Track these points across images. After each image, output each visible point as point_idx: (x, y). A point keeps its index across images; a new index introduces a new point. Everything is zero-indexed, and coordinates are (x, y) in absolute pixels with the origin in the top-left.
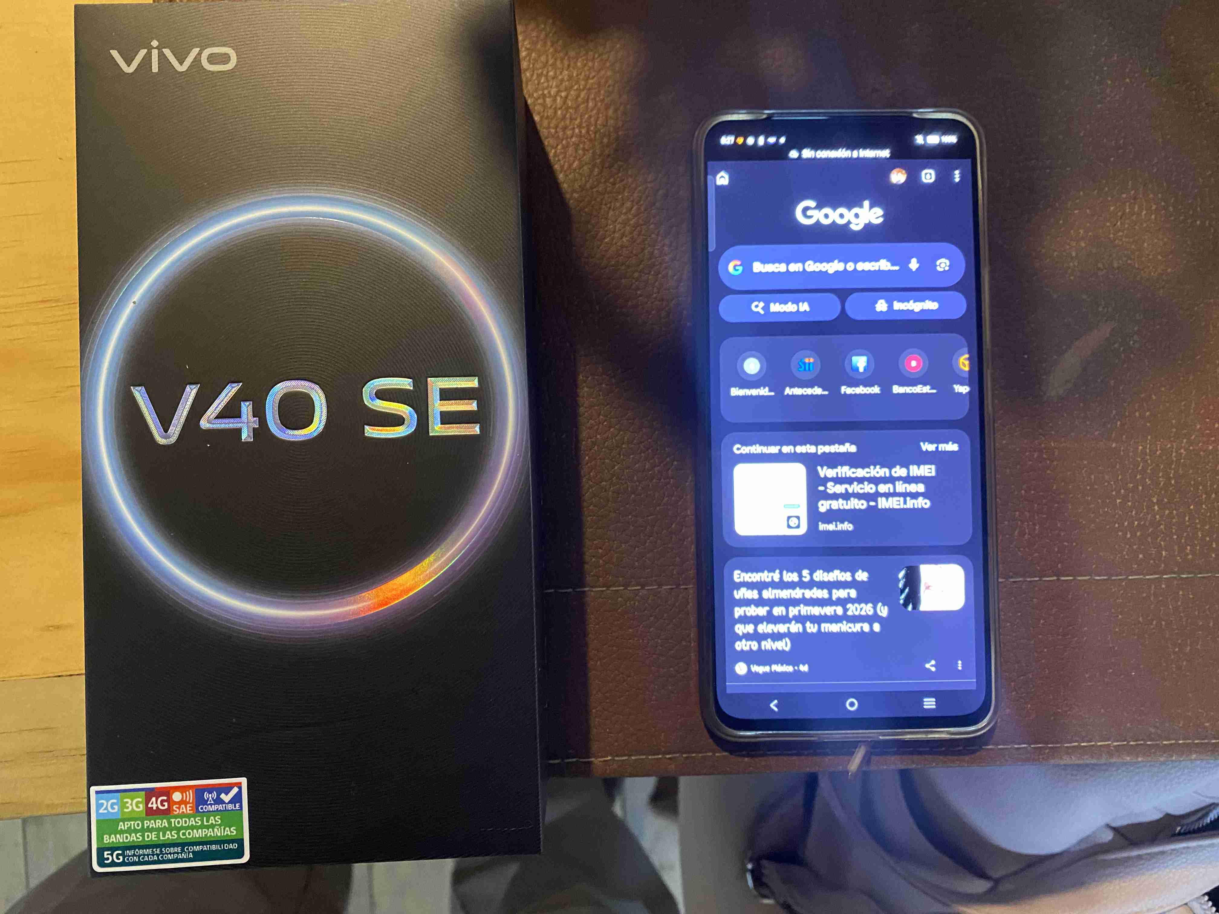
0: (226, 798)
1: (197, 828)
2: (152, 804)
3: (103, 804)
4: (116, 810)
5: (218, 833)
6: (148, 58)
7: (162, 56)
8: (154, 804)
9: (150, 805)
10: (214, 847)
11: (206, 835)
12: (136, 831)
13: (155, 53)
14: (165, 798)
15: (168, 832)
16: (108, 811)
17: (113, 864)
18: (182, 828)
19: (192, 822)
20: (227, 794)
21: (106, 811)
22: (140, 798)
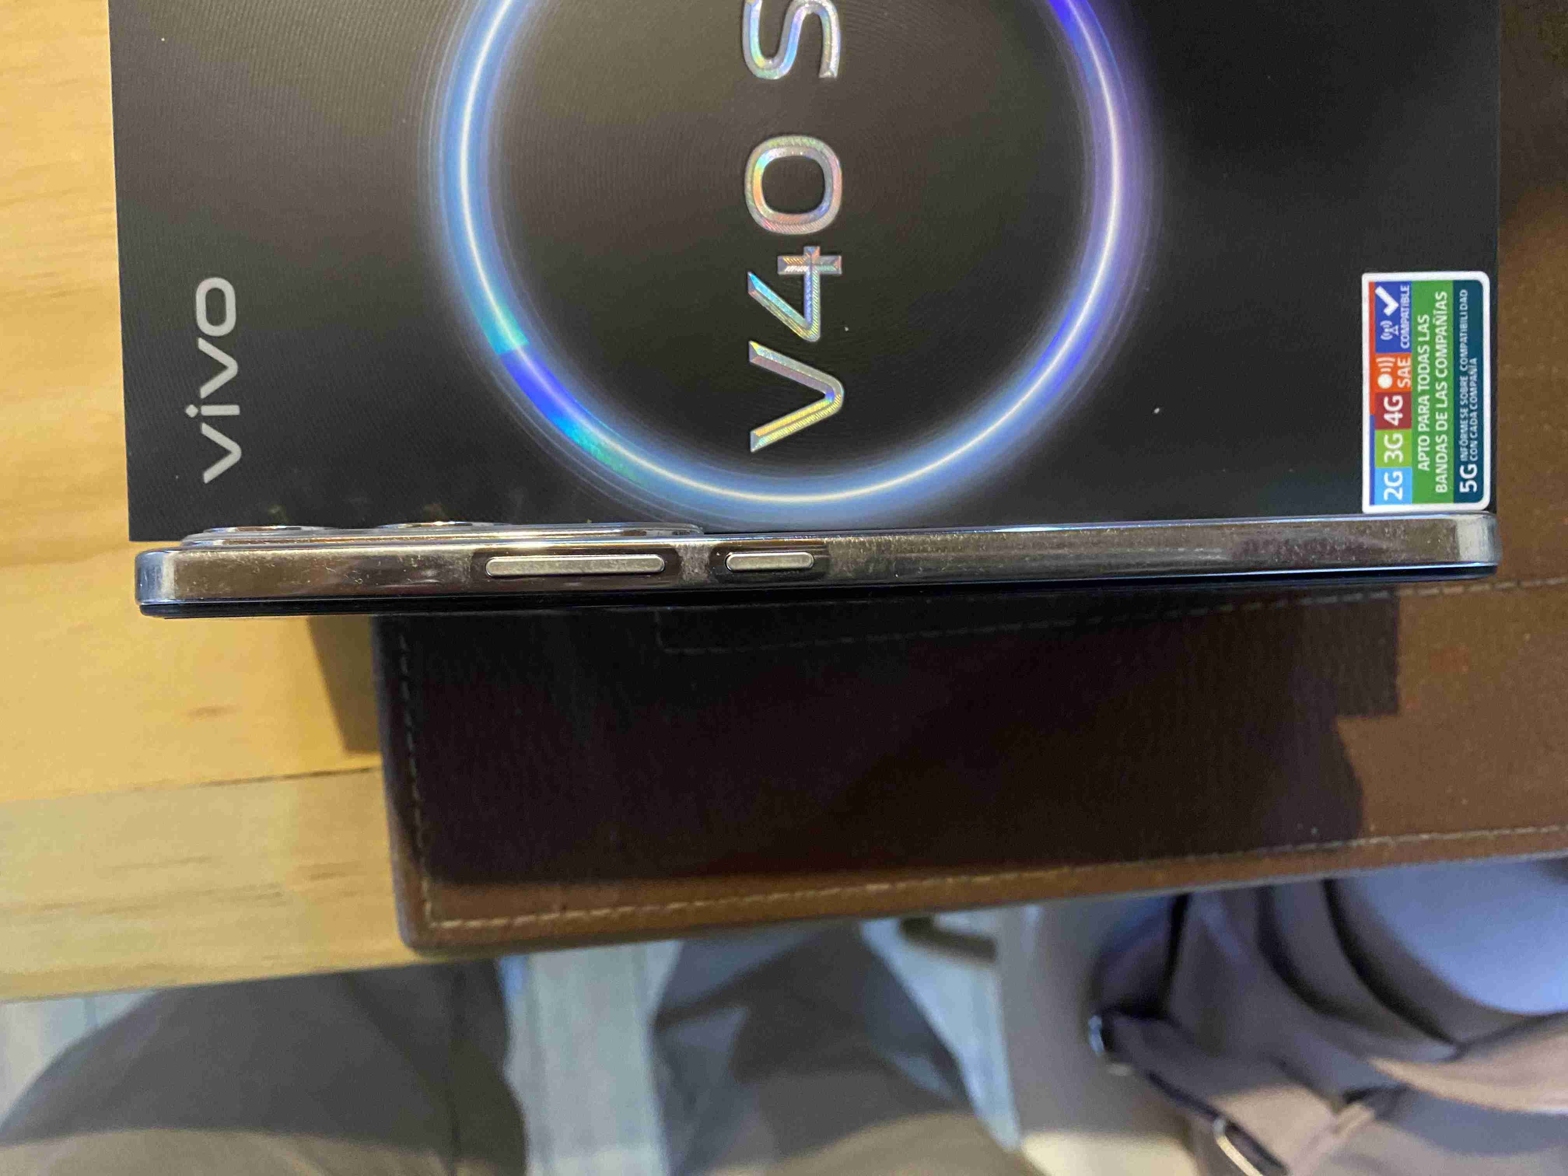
0: (1392, 306)
1: (1433, 351)
2: (1394, 419)
3: (1390, 495)
4: (1400, 474)
5: (1442, 319)
6: (217, 422)
7: (213, 399)
8: (1394, 416)
9: (1396, 423)
10: (1464, 327)
11: (1445, 338)
12: (1433, 444)
13: (208, 410)
14: (1386, 400)
15: (1437, 395)
16: (1401, 486)
17: (1479, 479)
18: (1432, 374)
19: (1424, 359)
20: (1385, 305)
21: (1401, 490)
22: (1385, 437)
